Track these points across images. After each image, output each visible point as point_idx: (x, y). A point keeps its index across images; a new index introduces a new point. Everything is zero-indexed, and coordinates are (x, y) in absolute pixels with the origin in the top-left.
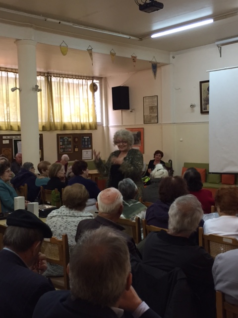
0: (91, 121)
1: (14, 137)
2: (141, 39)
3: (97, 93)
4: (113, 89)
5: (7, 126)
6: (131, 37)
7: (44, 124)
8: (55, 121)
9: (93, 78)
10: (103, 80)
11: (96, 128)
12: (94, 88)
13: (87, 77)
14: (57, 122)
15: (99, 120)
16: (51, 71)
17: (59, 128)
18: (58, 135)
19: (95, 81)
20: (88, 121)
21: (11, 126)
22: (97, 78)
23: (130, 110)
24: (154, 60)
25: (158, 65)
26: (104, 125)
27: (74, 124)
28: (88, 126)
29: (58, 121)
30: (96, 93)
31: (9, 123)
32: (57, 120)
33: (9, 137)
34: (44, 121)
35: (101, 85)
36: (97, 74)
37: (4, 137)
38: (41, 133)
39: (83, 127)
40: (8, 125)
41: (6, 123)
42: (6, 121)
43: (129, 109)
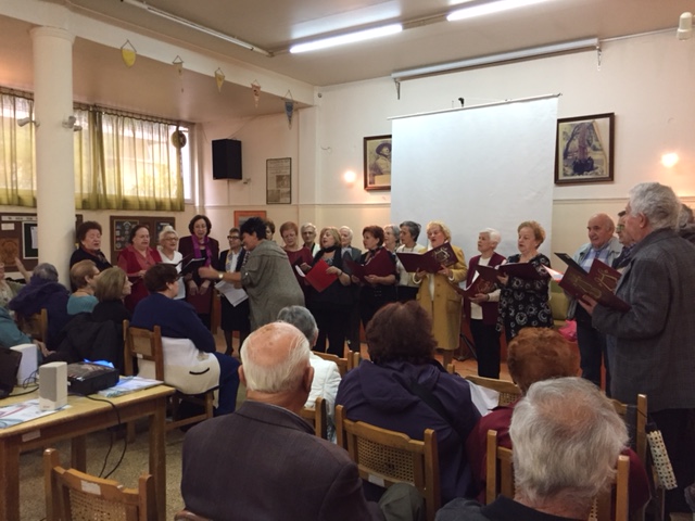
0: (174, 195)
1: (25, 218)
2: (272, 55)
3: (186, 150)
4: (215, 143)
5: (10, 196)
6: (255, 49)
7: (85, 197)
8: (108, 193)
9: (178, 123)
10: (196, 127)
11: (182, 209)
12: (179, 140)
13: (167, 120)
14: (111, 196)
15: (187, 196)
16: (102, 102)
17: (114, 206)
18: (112, 218)
19: (181, 129)
20: (168, 196)
21: (19, 198)
22: (186, 124)
23: (243, 181)
24: (288, 97)
25: (295, 106)
26: (197, 204)
27: (143, 200)
28: (168, 205)
29: (113, 193)
30: (183, 149)
31: (15, 193)
32: (111, 191)
33: (14, 218)
34: (85, 191)
35: (191, 136)
36: (185, 116)
37: (4, 218)
38: (80, 213)
39: (159, 206)
40: (13, 194)
41: (10, 192)
42: (9, 187)
43: (240, 178)
